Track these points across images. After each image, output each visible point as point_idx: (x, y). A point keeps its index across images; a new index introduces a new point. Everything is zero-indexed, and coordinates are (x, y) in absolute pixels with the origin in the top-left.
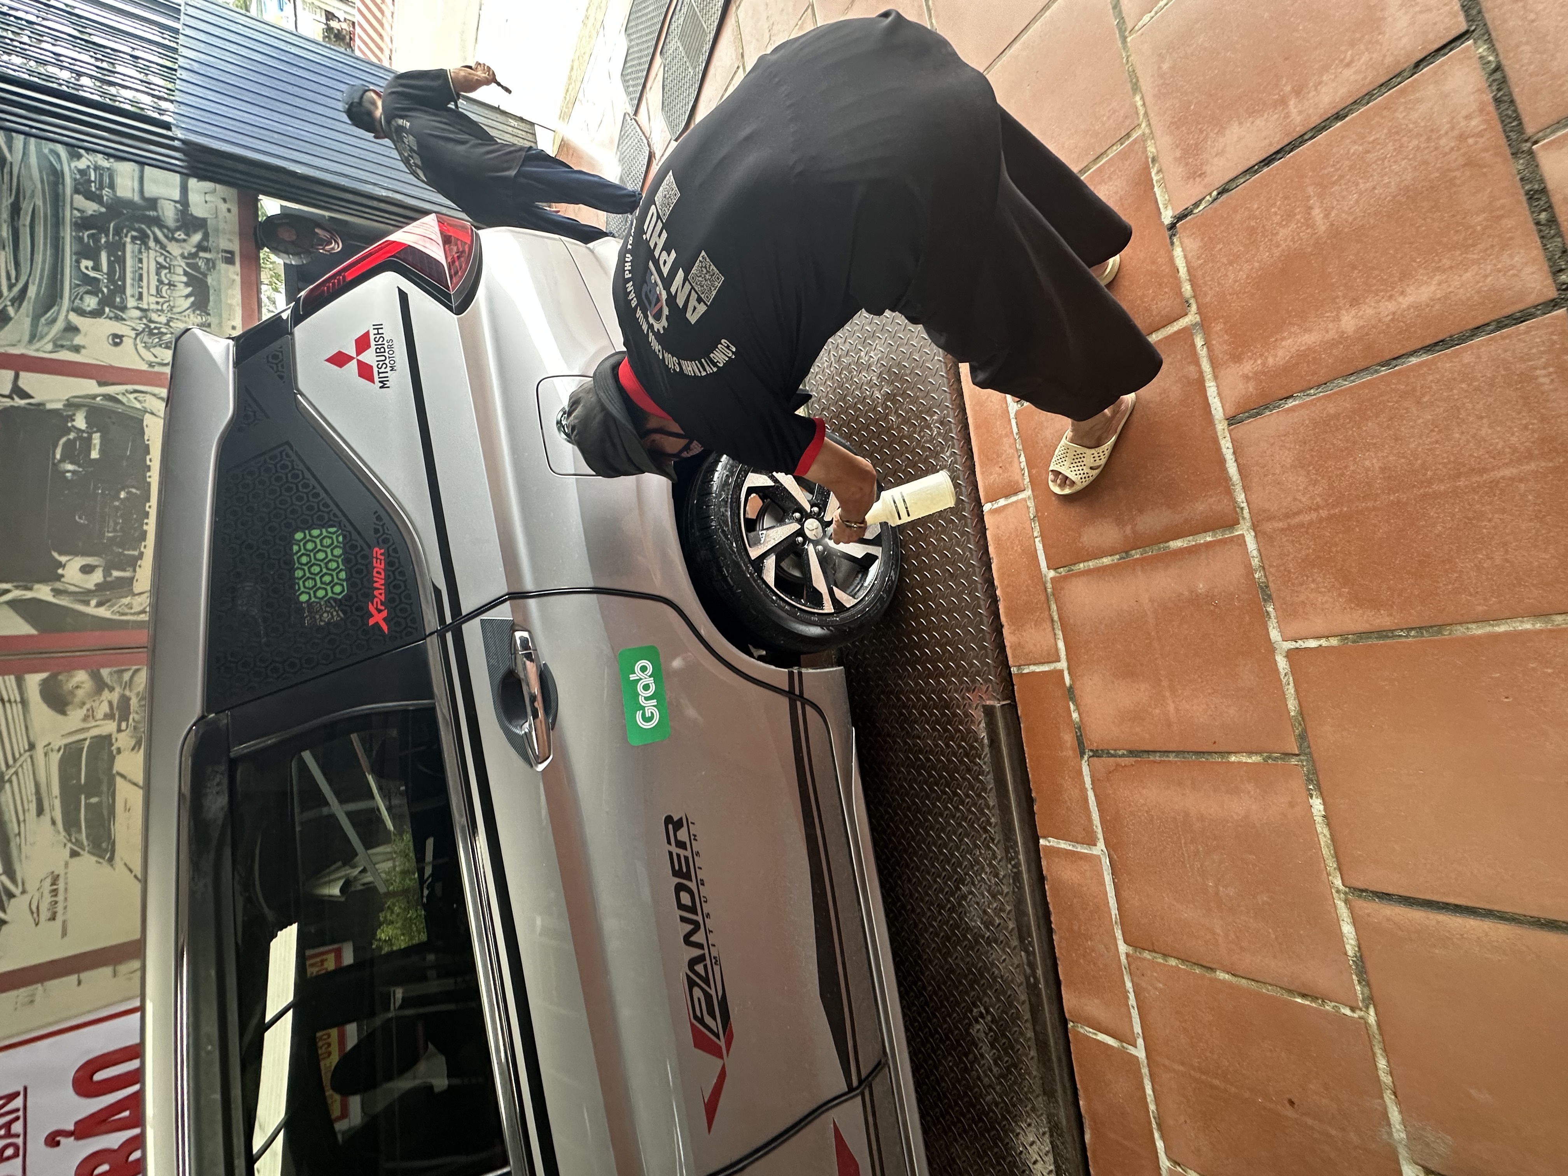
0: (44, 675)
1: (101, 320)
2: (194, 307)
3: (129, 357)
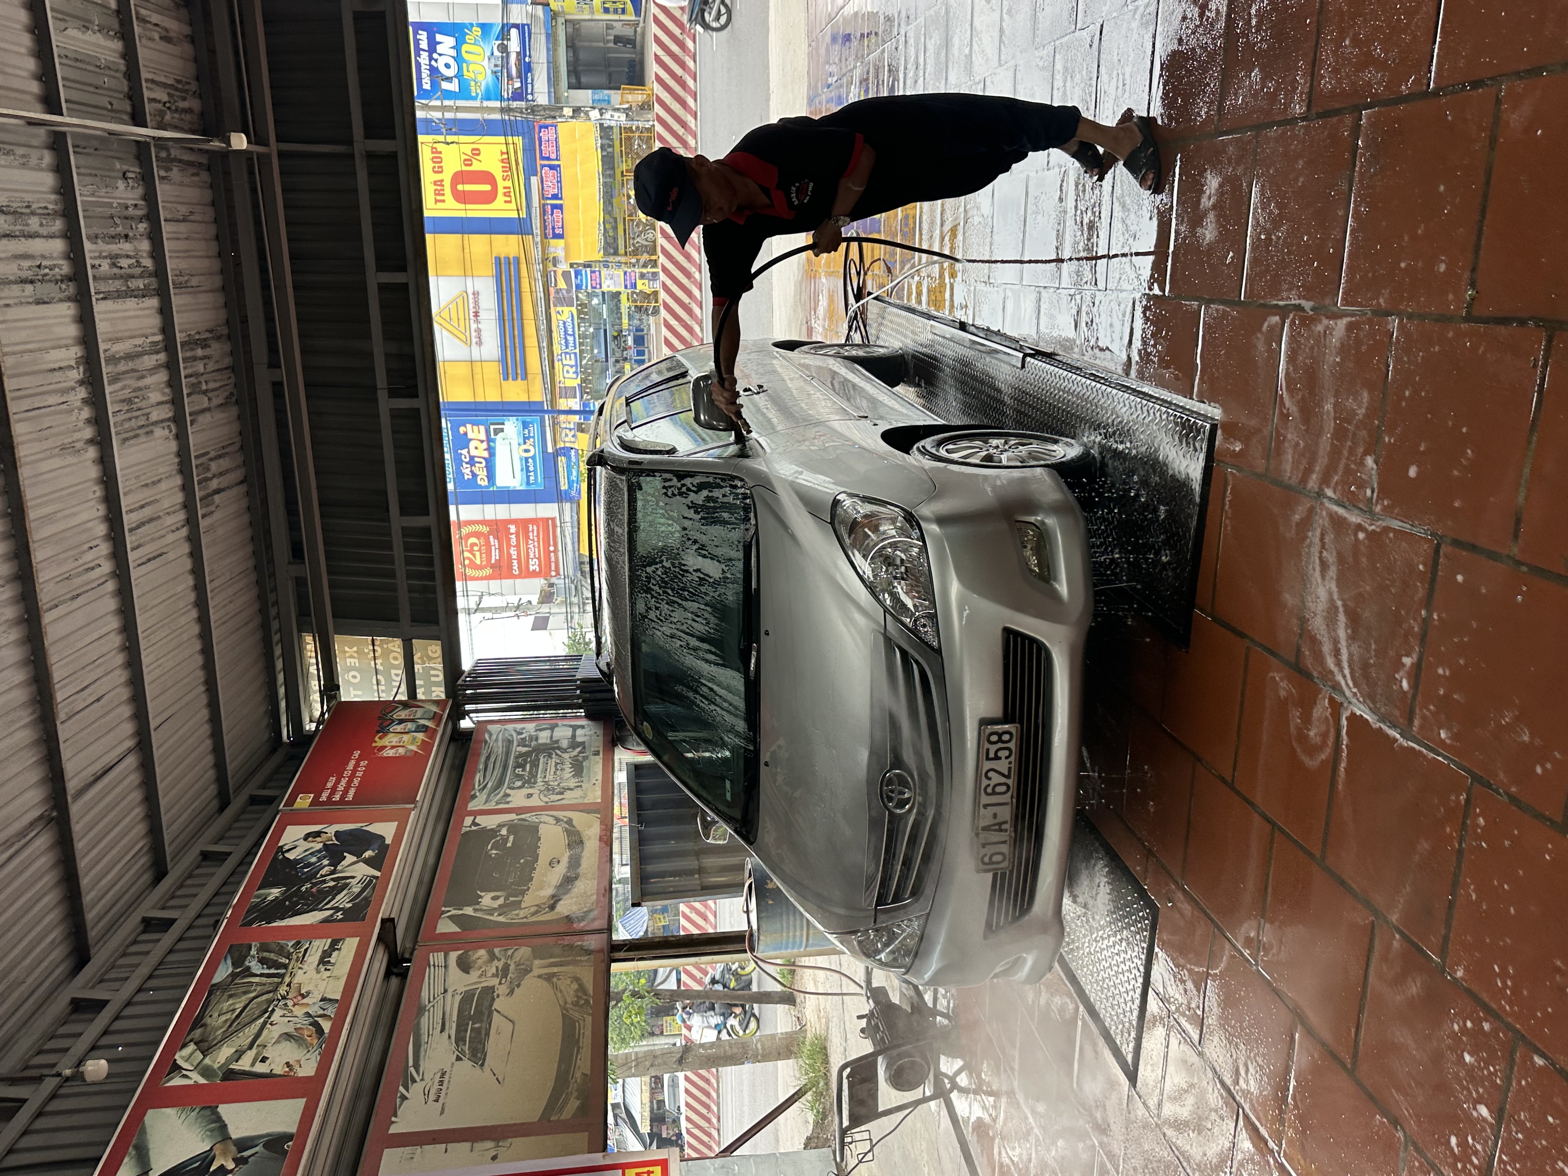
0: (460, 952)
1: (523, 790)
2: (574, 776)
3: (535, 802)
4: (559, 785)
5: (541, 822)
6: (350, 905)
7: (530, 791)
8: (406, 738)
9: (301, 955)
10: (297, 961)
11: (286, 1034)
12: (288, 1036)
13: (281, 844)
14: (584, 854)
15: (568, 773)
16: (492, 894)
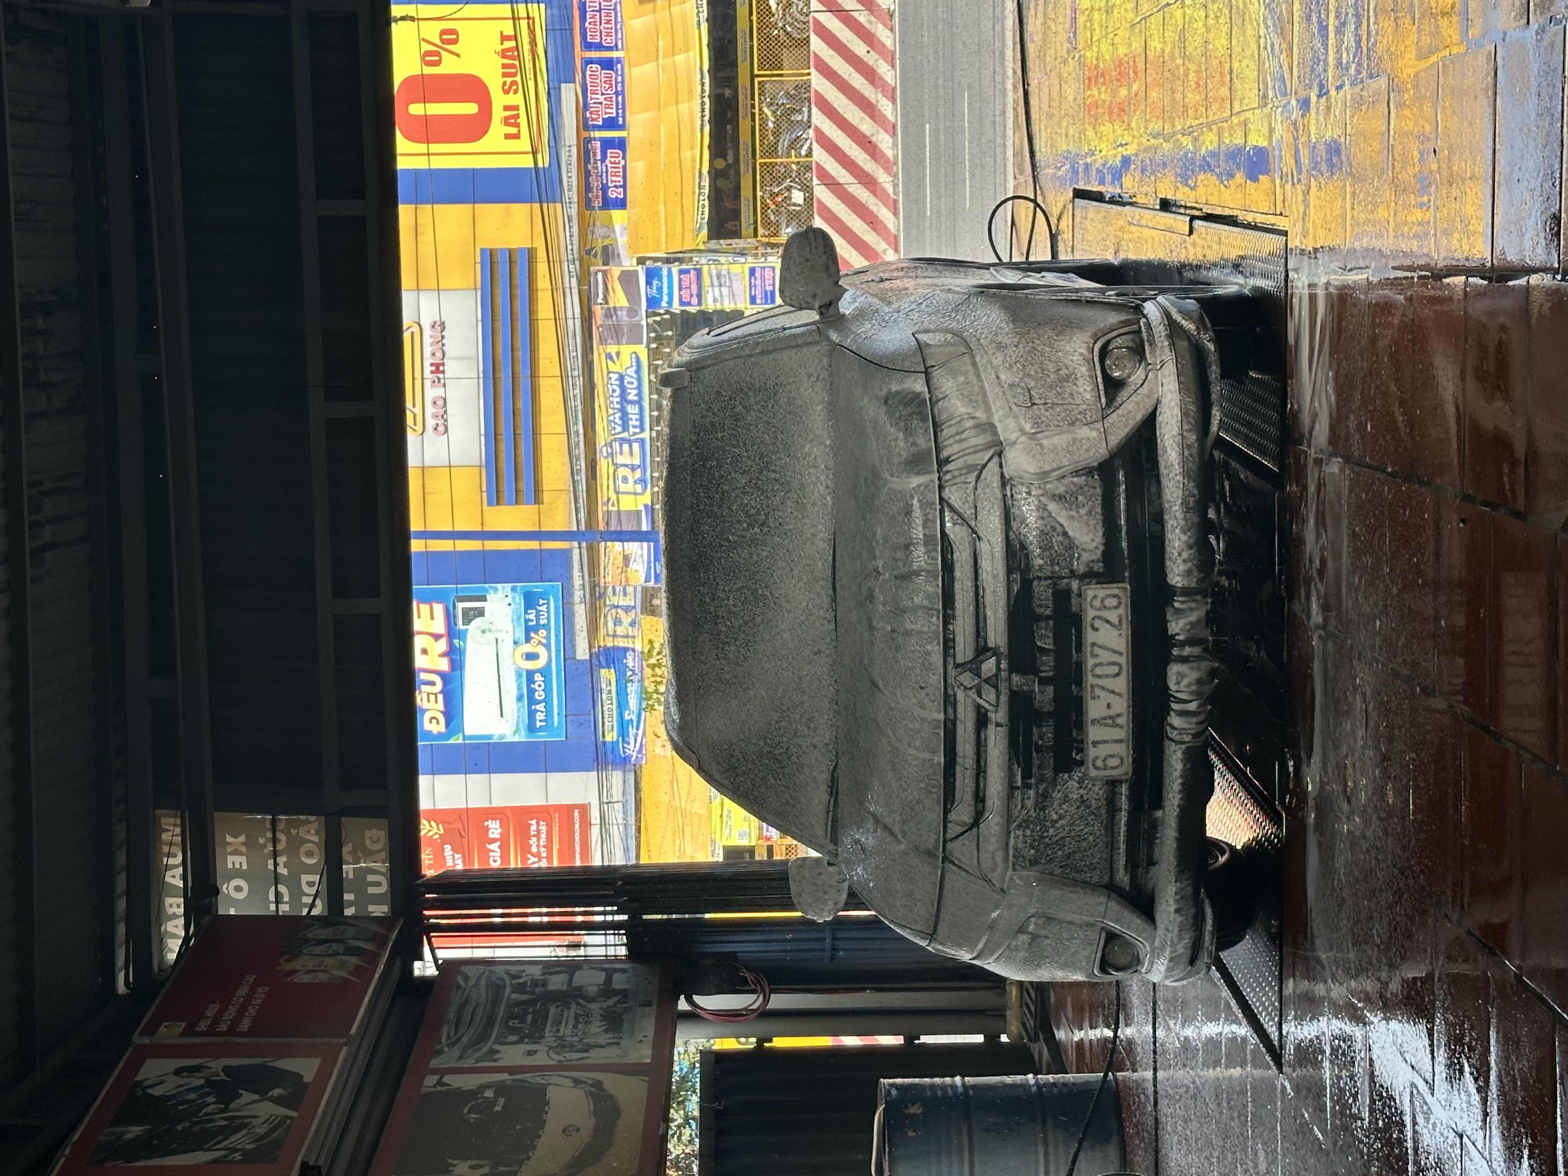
1: (520, 1046)
3: (541, 1059)
4: (581, 1041)
5: (550, 1084)
6: (253, 1146)
7: (534, 1047)
8: (328, 961)
13: (139, 1077)
14: (619, 1122)
15: (596, 1027)
16: (470, 1163)
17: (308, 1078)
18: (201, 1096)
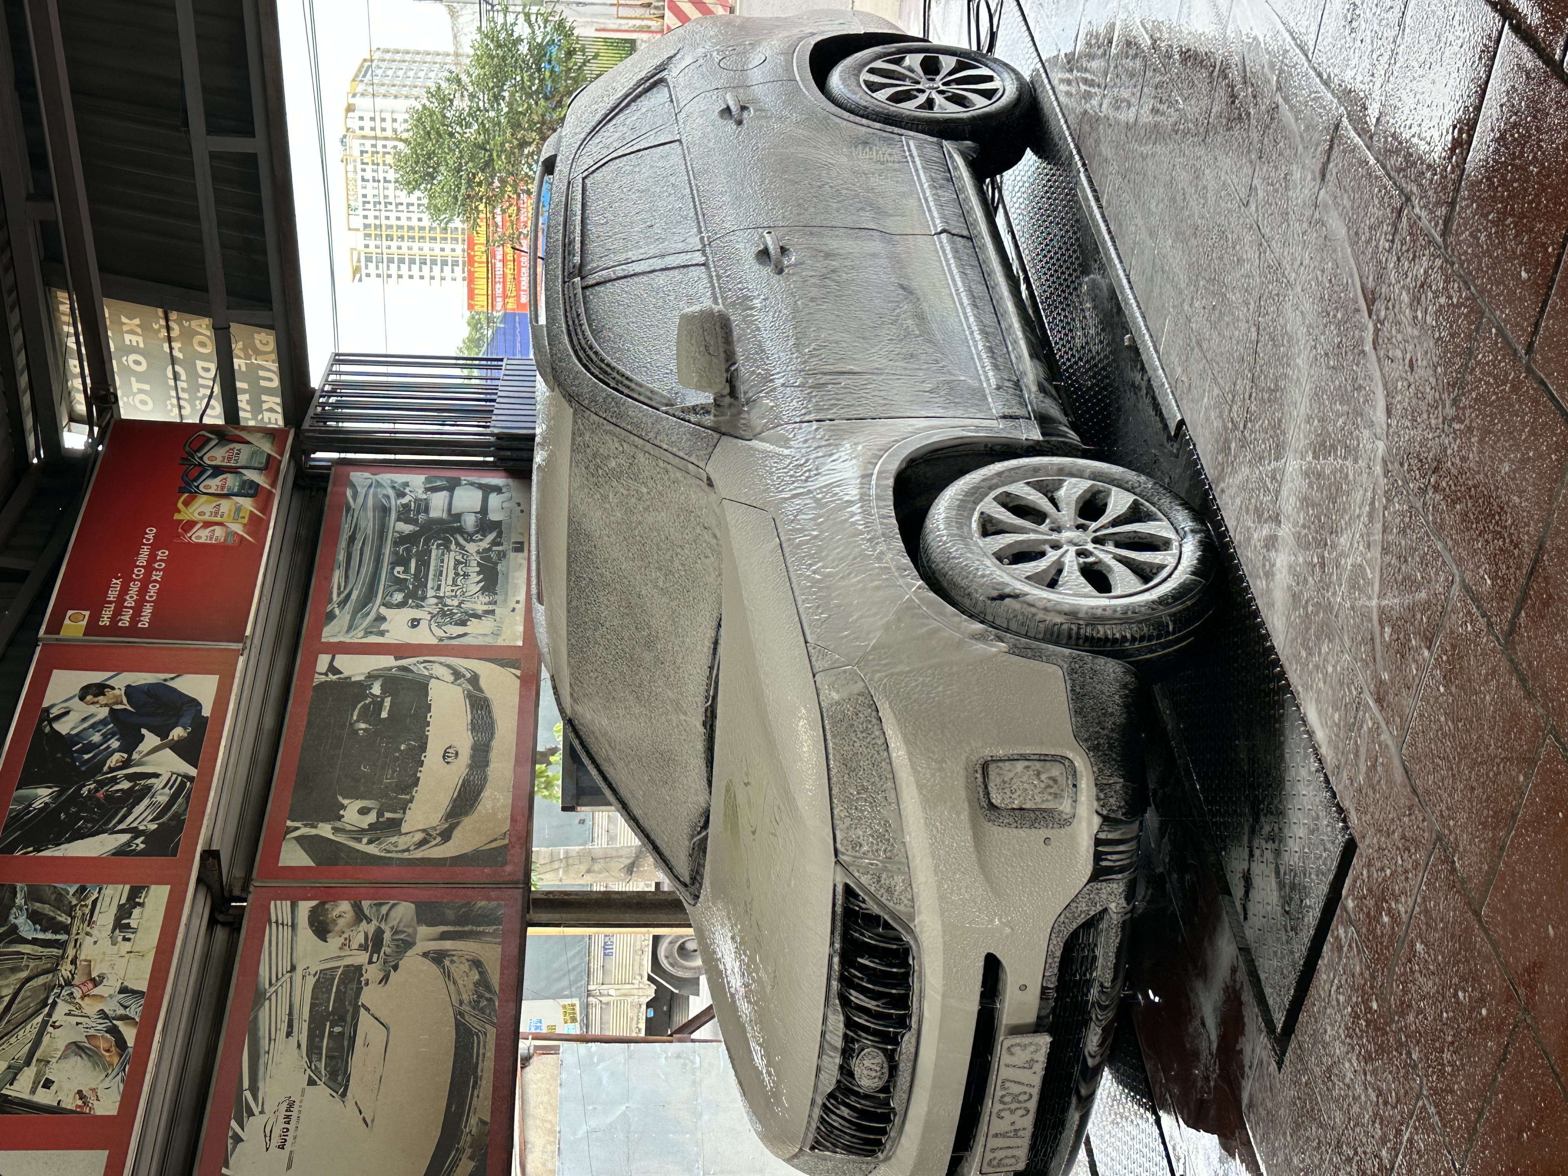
0: (314, 903)
1: (405, 610)
2: (483, 590)
3: (424, 636)
4: (459, 606)
5: (431, 677)
6: (153, 826)
7: (416, 614)
8: (226, 505)
9: (87, 911)
10: (83, 922)
11: (75, 1043)
12: (76, 1048)
13: (45, 704)
14: (495, 744)
15: (473, 585)
16: (359, 804)
17: (206, 712)
18: (106, 738)
